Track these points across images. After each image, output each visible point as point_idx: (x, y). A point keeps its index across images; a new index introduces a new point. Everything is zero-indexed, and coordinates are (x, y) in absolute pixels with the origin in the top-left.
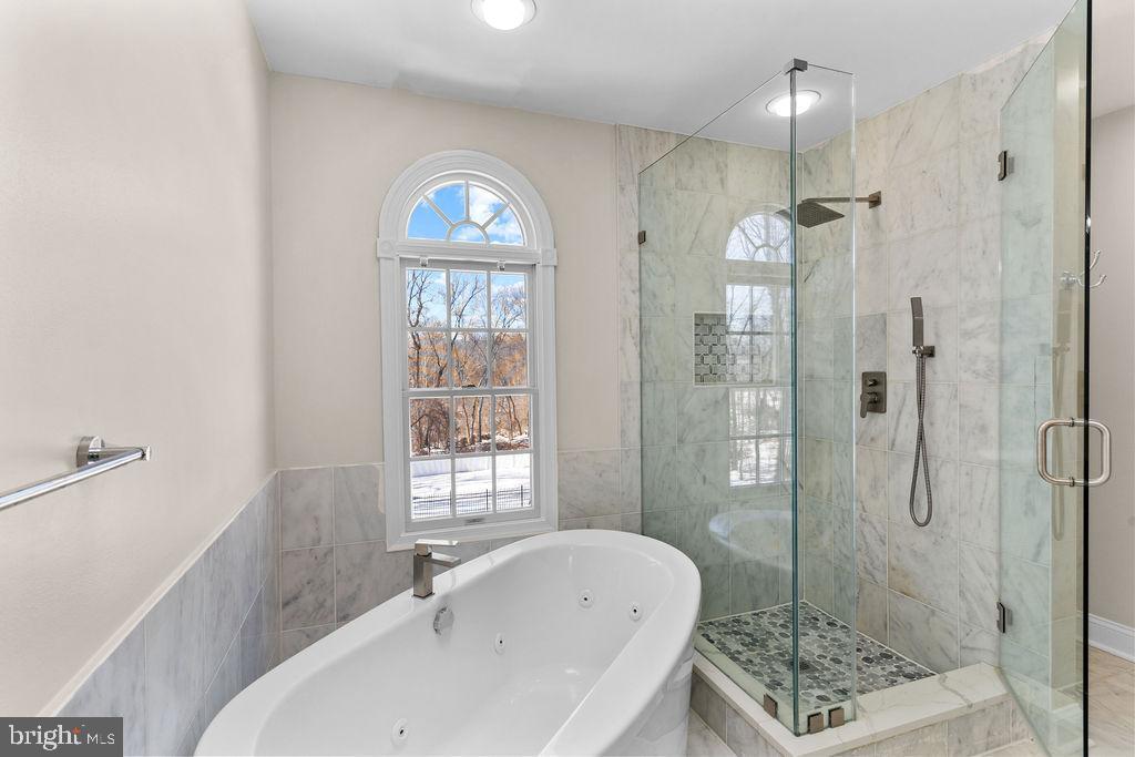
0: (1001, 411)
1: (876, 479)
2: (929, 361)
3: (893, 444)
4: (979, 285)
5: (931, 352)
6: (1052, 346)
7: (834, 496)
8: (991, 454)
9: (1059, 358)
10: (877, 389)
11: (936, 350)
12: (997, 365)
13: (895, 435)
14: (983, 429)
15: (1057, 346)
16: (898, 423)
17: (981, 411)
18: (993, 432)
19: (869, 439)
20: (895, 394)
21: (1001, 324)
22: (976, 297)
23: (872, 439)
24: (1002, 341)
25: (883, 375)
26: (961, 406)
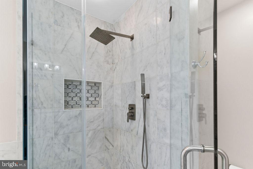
0: (171, 122)
1: (133, 146)
2: (147, 100)
3: (137, 133)
4: (163, 68)
5: (148, 97)
6: (189, 95)
7: (121, 151)
8: (168, 141)
9: (191, 99)
10: (133, 111)
11: (150, 95)
12: (169, 102)
13: (138, 129)
14: (165, 129)
15: (191, 94)
16: (139, 125)
17: (164, 122)
18: (168, 131)
19: (131, 130)
20: (138, 113)
21: (171, 85)
22: (162, 73)
23: (132, 130)
24: (171, 91)
25: (134, 105)
26: (158, 119)
